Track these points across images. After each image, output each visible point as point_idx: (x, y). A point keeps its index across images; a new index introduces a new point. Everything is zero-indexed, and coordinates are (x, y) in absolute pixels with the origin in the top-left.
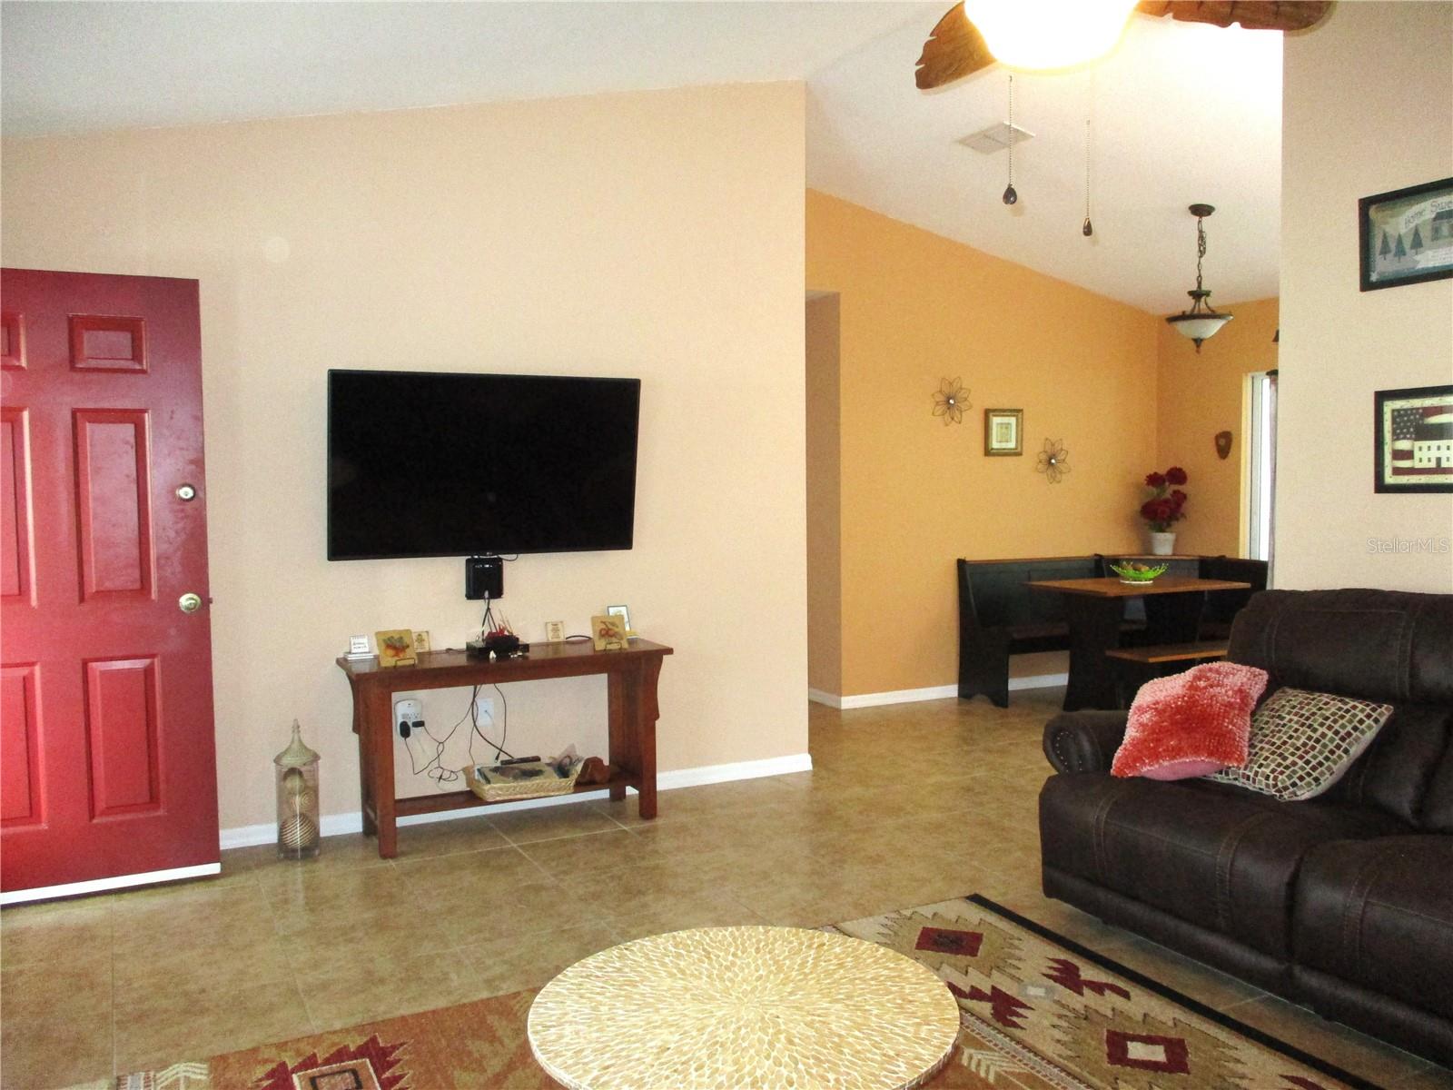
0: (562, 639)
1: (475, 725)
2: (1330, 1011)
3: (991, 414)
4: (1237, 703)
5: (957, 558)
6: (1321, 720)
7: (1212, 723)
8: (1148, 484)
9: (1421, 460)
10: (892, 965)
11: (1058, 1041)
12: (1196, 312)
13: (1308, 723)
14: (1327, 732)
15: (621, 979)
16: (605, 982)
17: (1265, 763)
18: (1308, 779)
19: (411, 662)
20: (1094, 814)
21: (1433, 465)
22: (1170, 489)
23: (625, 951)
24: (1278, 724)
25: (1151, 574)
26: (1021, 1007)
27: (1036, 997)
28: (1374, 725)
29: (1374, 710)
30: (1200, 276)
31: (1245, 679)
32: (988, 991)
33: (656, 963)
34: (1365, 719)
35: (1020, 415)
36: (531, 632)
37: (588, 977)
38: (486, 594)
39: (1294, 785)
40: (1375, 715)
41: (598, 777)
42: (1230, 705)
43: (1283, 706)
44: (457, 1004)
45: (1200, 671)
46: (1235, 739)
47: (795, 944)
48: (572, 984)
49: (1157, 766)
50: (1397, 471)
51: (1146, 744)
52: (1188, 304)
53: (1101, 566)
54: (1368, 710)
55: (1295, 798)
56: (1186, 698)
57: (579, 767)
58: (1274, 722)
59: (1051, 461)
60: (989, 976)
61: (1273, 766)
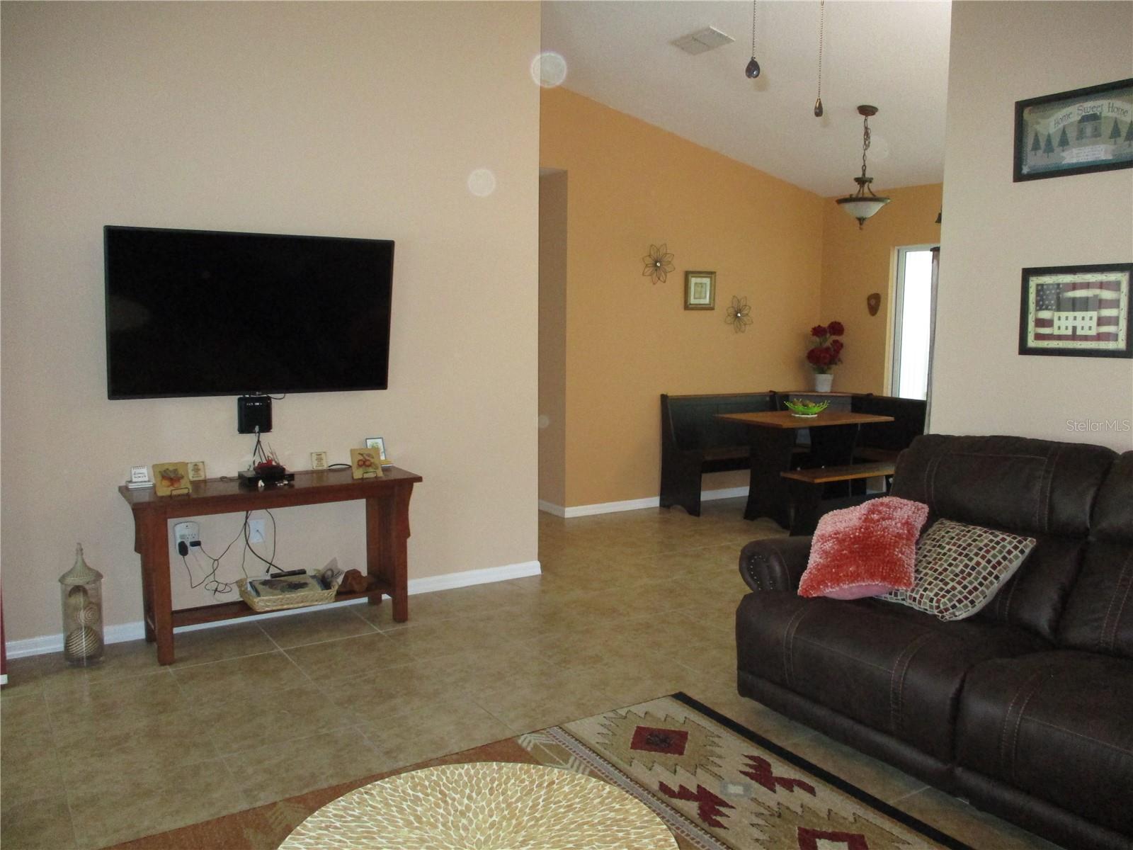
0: (325, 467)
1: (247, 543)
2: (984, 804)
3: (690, 276)
4: (904, 534)
5: (661, 393)
6: (975, 550)
7: (885, 552)
8: (813, 335)
9: (1059, 328)
10: (617, 806)
11: (757, 840)
12: (860, 196)
13: (965, 552)
14: (981, 560)
15: (360, 830)
16: (343, 835)
17: (929, 587)
18: (965, 602)
19: (185, 491)
20: (784, 630)
21: (1069, 332)
22: (831, 339)
23: (366, 796)
24: (939, 553)
25: (817, 409)
26: (724, 807)
27: (736, 795)
28: (1020, 555)
29: (1020, 542)
30: (864, 165)
31: (910, 513)
32: (694, 790)
33: (394, 809)
34: (1013, 550)
35: (713, 276)
36: (296, 461)
37: (327, 828)
38: (257, 429)
39: (954, 607)
40: (1021, 547)
41: (356, 587)
42: (899, 536)
43: (943, 537)
44: (216, 817)
45: (873, 505)
46: (904, 566)
47: (527, 783)
48: (310, 838)
49: (837, 589)
50: (1039, 337)
51: (829, 569)
52: (854, 189)
53: (776, 401)
54: (1015, 542)
55: (954, 619)
56: (862, 530)
57: (340, 580)
58: (936, 550)
59: (737, 315)
60: (694, 774)
61: (936, 590)
